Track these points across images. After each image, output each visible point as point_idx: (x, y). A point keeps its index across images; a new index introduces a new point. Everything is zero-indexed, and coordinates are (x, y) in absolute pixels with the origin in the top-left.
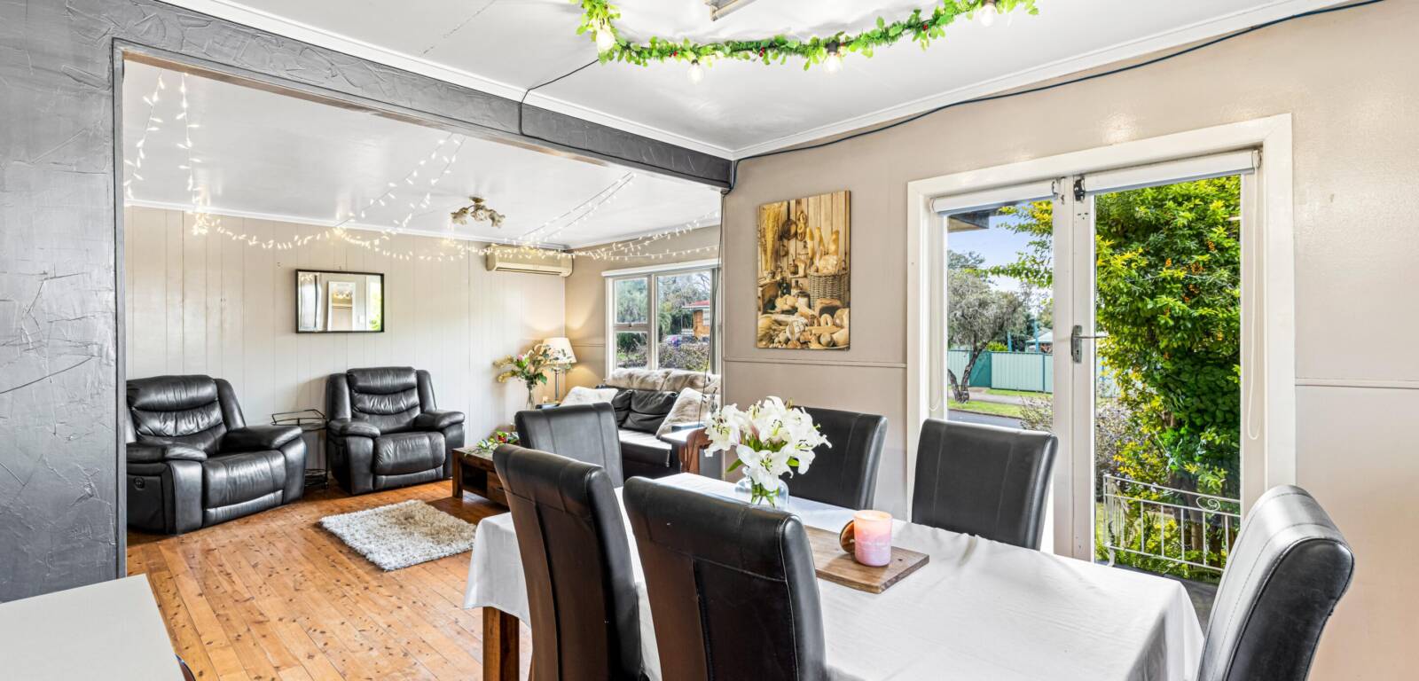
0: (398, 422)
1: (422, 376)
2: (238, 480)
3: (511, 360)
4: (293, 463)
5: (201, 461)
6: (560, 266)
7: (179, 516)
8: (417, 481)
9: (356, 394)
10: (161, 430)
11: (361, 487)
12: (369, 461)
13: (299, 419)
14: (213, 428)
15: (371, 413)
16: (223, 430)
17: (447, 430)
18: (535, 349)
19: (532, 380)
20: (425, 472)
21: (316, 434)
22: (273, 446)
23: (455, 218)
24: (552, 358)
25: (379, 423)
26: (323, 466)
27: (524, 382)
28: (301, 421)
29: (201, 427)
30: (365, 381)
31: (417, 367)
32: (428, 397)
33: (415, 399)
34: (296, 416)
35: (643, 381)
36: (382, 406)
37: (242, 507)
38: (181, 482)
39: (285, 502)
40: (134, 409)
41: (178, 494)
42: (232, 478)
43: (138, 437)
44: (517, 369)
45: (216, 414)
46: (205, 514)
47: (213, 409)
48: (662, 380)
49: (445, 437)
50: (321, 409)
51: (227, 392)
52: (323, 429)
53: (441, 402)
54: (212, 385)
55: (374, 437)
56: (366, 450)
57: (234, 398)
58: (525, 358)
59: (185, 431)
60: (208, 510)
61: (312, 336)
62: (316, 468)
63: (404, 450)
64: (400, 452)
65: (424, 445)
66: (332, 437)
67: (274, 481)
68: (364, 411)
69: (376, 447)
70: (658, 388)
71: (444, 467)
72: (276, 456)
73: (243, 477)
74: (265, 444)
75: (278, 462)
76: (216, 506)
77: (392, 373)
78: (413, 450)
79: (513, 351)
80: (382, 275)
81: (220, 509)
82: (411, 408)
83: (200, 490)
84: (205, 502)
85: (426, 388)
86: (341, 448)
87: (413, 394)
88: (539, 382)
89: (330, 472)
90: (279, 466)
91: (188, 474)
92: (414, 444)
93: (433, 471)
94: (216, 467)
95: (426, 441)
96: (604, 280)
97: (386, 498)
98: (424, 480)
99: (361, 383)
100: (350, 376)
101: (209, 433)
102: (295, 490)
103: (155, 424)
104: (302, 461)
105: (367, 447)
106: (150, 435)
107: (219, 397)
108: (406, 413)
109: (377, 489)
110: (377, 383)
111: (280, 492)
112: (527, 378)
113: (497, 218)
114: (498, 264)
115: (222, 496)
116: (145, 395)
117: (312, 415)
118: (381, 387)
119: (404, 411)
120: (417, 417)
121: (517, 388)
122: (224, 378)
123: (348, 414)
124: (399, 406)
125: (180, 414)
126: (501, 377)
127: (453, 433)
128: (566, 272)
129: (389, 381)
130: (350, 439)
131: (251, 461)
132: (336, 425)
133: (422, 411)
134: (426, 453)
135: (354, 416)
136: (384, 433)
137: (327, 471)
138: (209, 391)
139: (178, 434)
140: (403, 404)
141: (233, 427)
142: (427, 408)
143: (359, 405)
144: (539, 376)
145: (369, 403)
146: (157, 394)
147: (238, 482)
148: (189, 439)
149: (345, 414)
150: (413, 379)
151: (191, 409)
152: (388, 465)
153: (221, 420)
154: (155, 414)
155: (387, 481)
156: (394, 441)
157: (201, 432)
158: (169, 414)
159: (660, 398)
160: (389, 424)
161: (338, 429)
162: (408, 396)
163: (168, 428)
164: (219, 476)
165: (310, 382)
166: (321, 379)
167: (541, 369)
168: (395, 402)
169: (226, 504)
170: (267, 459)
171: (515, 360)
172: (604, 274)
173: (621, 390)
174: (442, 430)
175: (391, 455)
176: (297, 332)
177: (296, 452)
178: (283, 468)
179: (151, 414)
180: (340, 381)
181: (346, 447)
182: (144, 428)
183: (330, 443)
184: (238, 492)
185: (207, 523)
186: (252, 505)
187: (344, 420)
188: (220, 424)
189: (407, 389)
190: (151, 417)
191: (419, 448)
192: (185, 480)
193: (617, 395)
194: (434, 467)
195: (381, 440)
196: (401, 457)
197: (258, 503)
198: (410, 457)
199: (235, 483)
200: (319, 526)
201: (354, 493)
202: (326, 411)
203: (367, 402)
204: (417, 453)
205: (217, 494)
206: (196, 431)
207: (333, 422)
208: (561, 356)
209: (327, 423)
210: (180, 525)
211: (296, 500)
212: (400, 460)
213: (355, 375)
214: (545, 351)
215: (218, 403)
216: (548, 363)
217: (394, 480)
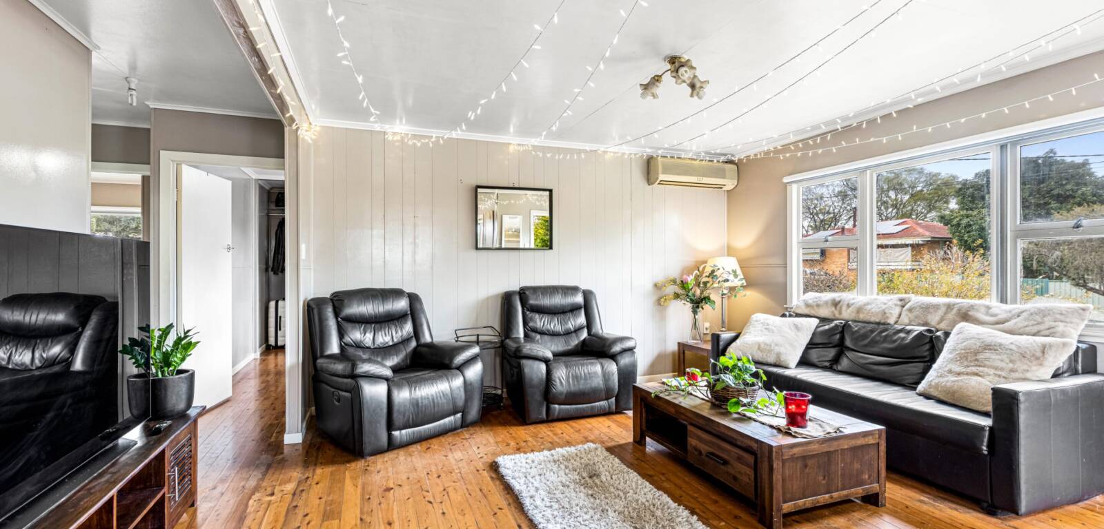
0: (567, 343)
1: (588, 295)
2: (420, 402)
3: (674, 282)
4: (471, 384)
5: (387, 379)
6: (724, 177)
7: (366, 439)
8: (589, 413)
9: (528, 313)
10: (361, 342)
11: (534, 416)
12: (542, 387)
13: (478, 335)
14: (405, 341)
15: (542, 333)
16: (414, 344)
17: (619, 358)
18: (701, 269)
19: (697, 303)
20: (597, 404)
21: (493, 351)
22: (454, 366)
23: (645, 89)
24: (720, 279)
25: (549, 344)
26: (499, 385)
27: (689, 305)
28: (481, 338)
29: (395, 340)
30: (536, 300)
31: (583, 287)
32: (594, 318)
33: (581, 320)
34: (476, 332)
35: (859, 310)
36: (552, 326)
37: (425, 430)
38: (367, 402)
39: (464, 424)
40: (340, 319)
41: (366, 415)
42: (413, 399)
43: (342, 348)
44: (680, 291)
45: (408, 327)
46: (390, 436)
47: (405, 323)
48: (897, 311)
49: (617, 365)
50: (497, 326)
51: (418, 306)
52: (499, 347)
53: (609, 325)
54: (404, 298)
55: (546, 361)
56: (540, 375)
57: (423, 312)
58: (690, 279)
59: (381, 344)
60: (393, 433)
61: (490, 251)
62: (493, 385)
63: (576, 378)
64: (573, 380)
65: (597, 372)
66: (508, 357)
67: (454, 403)
68: (535, 330)
69: (549, 372)
70: (892, 321)
71: (617, 401)
72: (456, 376)
73: (425, 399)
74: (447, 362)
75: (458, 382)
76: (400, 429)
77: (560, 291)
78: (586, 379)
79: (674, 272)
80: (551, 191)
81: (404, 432)
82: (578, 330)
83: (385, 411)
84: (390, 426)
85: (592, 309)
86: (515, 370)
87: (580, 314)
88: (707, 307)
89: (505, 390)
90: (459, 388)
91: (374, 392)
92: (586, 371)
93: (603, 403)
94: (400, 386)
95: (598, 368)
96: (786, 186)
97: (560, 432)
98: (596, 412)
99: (532, 302)
100: (523, 293)
101: (401, 346)
102: (474, 412)
103: (356, 335)
104: (479, 382)
105: (541, 372)
106: (352, 346)
107: (411, 310)
108: (574, 334)
109: (550, 419)
110: (547, 301)
111: (459, 415)
112: (692, 301)
113: (698, 85)
114: (662, 177)
115: (406, 419)
116: (349, 306)
117: (490, 331)
118: (551, 306)
119: (571, 332)
120: (585, 339)
121: (680, 312)
122: (416, 293)
123: (521, 335)
124: (567, 327)
125: (378, 326)
126: (663, 300)
127: (625, 360)
128: (730, 184)
129: (557, 300)
130: (525, 362)
131: (432, 380)
132: (511, 344)
133: (589, 333)
134: (598, 382)
135: (526, 335)
136: (556, 355)
137: (502, 389)
138: (402, 304)
139: (376, 346)
140: (571, 325)
141: (423, 341)
142: (594, 331)
143: (531, 324)
144: (706, 299)
145: (540, 322)
146: (358, 306)
147: (420, 404)
148: (385, 351)
149: (518, 333)
150: (579, 299)
151: (388, 321)
152: (561, 393)
153: (412, 334)
154: (357, 325)
155: (560, 410)
156: (567, 367)
157: (395, 345)
158: (368, 326)
159: (902, 335)
160: (559, 345)
161: (514, 349)
162: (576, 316)
163: (367, 340)
164: (403, 395)
165: (488, 299)
166: (497, 295)
167: (708, 291)
168: (562, 323)
169: (410, 427)
170: (448, 380)
171: (678, 282)
172: (786, 180)
173: (823, 320)
174: (613, 357)
175: (564, 383)
176: (477, 248)
177: (474, 372)
178: (462, 390)
179: (354, 325)
180: (513, 298)
181: (520, 368)
182: (347, 339)
183: (505, 361)
184: (422, 414)
185: (392, 446)
186: (434, 427)
187: (516, 340)
188: (412, 337)
189: (574, 309)
190: (354, 328)
191: (591, 376)
192: (371, 398)
193: (817, 327)
194: (607, 399)
195: (554, 365)
196: (574, 385)
197: (440, 426)
198: (582, 386)
199: (417, 404)
200: (494, 467)
201: (528, 422)
202: (501, 329)
203: (538, 320)
204: (589, 381)
205: (401, 417)
206: (391, 343)
207: (507, 341)
208: (731, 277)
209: (502, 341)
210: (368, 448)
211: (474, 424)
212: (573, 389)
213: (527, 293)
214: (713, 272)
215: (410, 316)
216: (716, 285)
217: (567, 409)
